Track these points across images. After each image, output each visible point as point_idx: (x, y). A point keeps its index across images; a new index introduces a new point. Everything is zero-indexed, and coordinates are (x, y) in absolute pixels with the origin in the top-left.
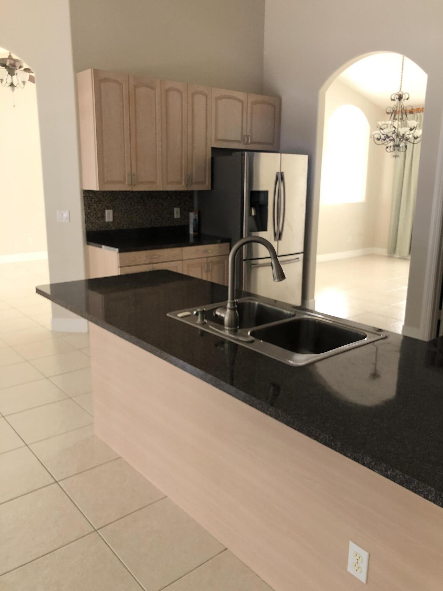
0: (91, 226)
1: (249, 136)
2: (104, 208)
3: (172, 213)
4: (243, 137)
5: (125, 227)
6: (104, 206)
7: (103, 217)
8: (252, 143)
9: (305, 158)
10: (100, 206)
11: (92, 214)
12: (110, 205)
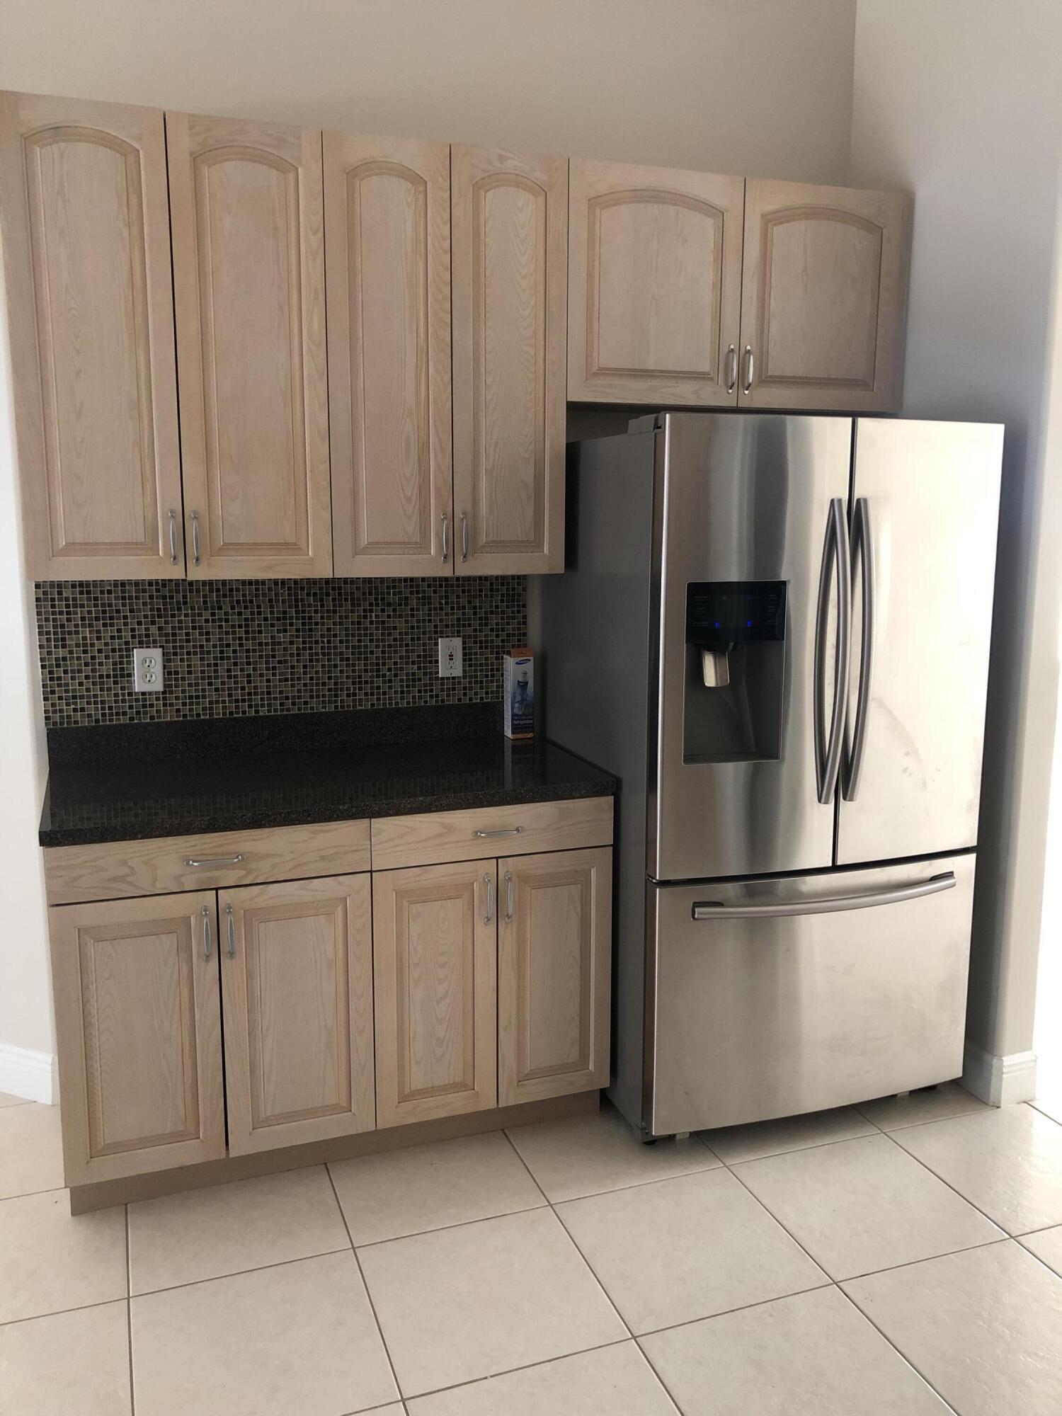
0: (68, 710)
1: (748, 352)
2: (127, 643)
3: (430, 659)
4: (723, 358)
5: (219, 713)
6: (127, 635)
7: (124, 674)
8: (765, 379)
9: (993, 435)
10: (107, 634)
11: (72, 665)
12: (154, 630)
